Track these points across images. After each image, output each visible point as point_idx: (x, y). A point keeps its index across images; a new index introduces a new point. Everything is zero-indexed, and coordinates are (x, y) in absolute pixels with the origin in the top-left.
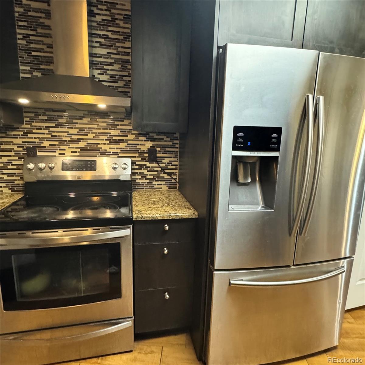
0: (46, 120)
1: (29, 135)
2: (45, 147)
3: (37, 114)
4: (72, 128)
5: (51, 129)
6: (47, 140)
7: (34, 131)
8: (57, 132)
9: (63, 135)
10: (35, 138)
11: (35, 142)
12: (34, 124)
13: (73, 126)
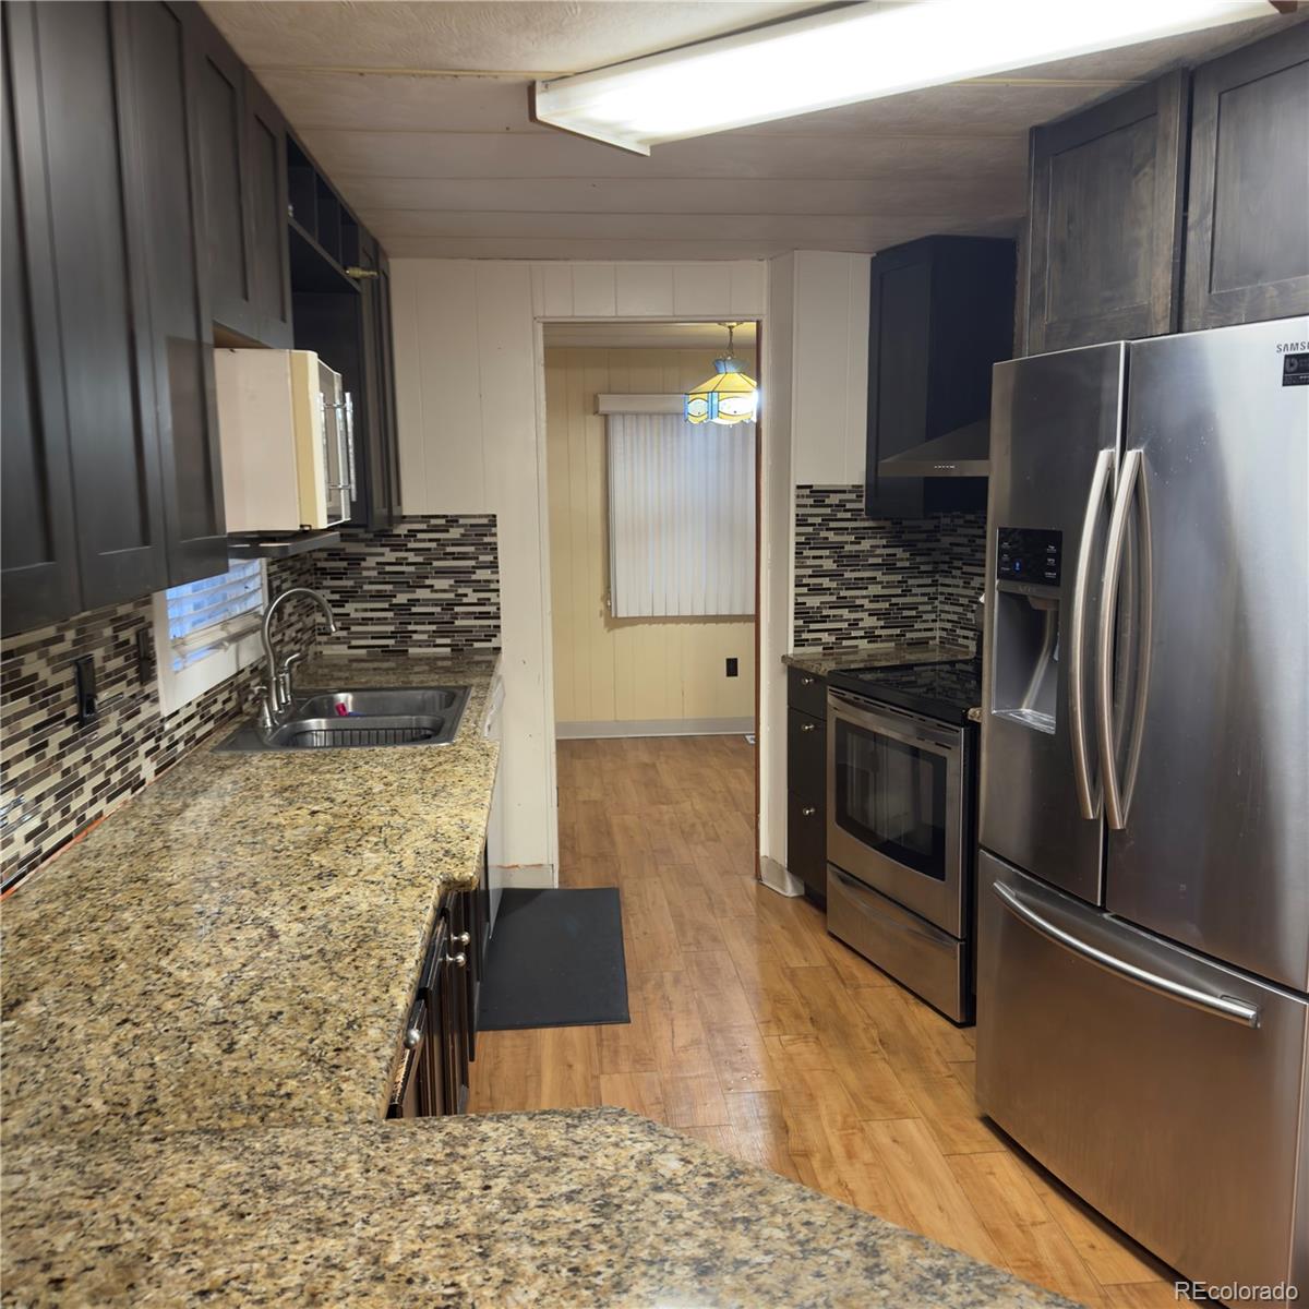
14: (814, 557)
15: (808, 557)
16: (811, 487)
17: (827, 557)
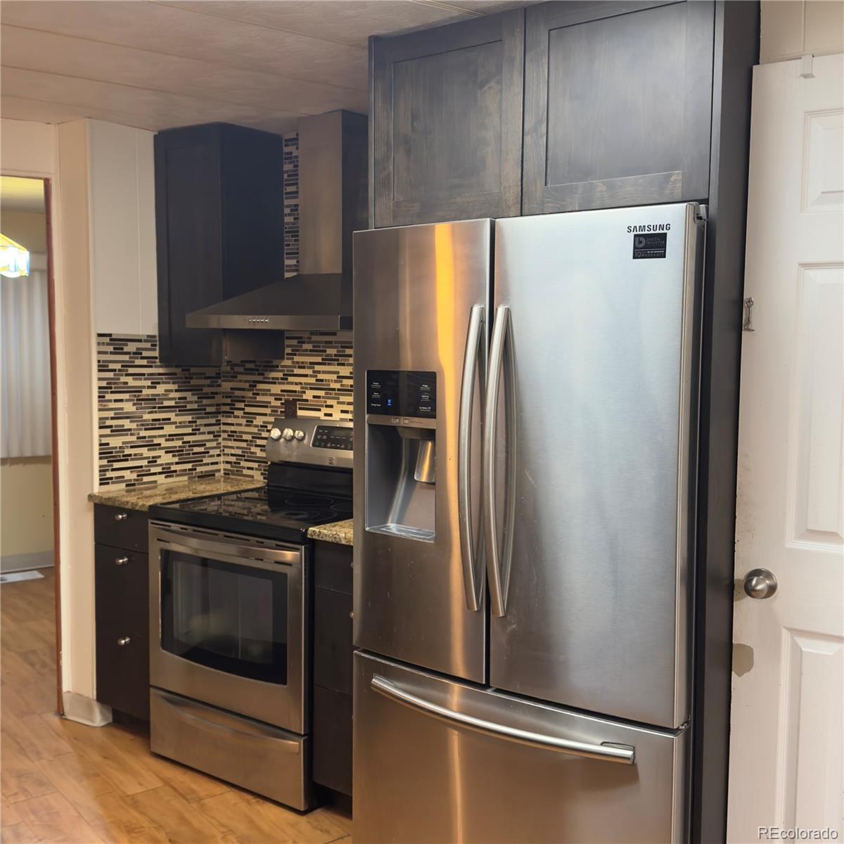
0: (311, 351)
1: (291, 379)
2: (307, 400)
3: (301, 341)
4: (343, 365)
5: (317, 368)
6: (311, 389)
7: (297, 371)
8: (324, 372)
9: (331, 378)
10: (296, 384)
11: (295, 392)
12: (297, 359)
13: (345, 360)
14: (116, 401)
15: (110, 401)
16: (110, 335)
17: (127, 400)
